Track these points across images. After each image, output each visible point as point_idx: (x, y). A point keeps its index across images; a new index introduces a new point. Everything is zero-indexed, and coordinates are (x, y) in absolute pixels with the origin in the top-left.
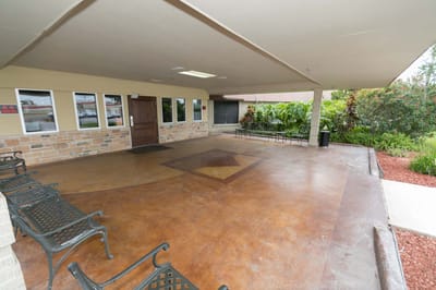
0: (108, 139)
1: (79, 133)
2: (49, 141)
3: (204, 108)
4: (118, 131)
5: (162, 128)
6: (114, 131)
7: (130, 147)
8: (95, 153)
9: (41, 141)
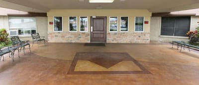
0: (80, 36)
1: (69, 33)
2: (60, 35)
3: (146, 22)
4: (84, 33)
5: (109, 34)
6: (83, 33)
7: (89, 42)
8: (74, 42)
9: (57, 35)
